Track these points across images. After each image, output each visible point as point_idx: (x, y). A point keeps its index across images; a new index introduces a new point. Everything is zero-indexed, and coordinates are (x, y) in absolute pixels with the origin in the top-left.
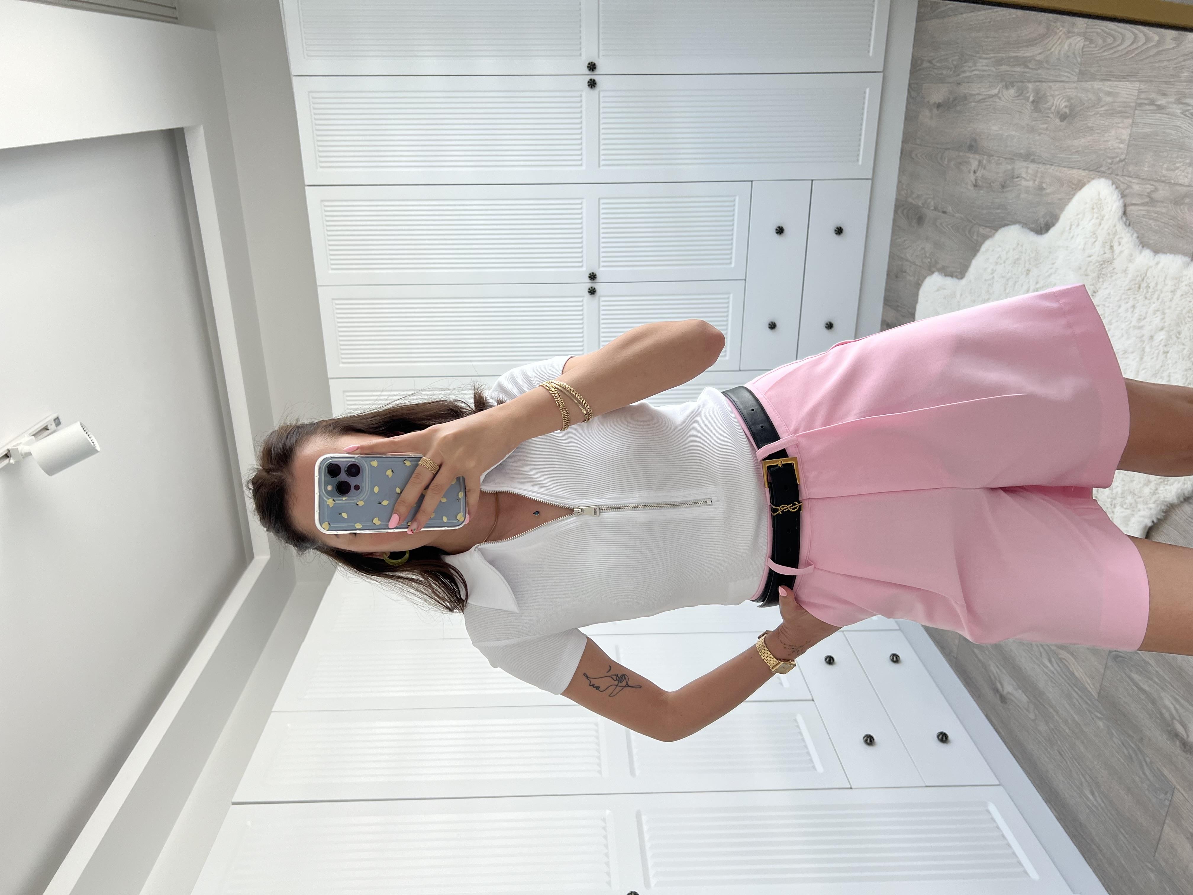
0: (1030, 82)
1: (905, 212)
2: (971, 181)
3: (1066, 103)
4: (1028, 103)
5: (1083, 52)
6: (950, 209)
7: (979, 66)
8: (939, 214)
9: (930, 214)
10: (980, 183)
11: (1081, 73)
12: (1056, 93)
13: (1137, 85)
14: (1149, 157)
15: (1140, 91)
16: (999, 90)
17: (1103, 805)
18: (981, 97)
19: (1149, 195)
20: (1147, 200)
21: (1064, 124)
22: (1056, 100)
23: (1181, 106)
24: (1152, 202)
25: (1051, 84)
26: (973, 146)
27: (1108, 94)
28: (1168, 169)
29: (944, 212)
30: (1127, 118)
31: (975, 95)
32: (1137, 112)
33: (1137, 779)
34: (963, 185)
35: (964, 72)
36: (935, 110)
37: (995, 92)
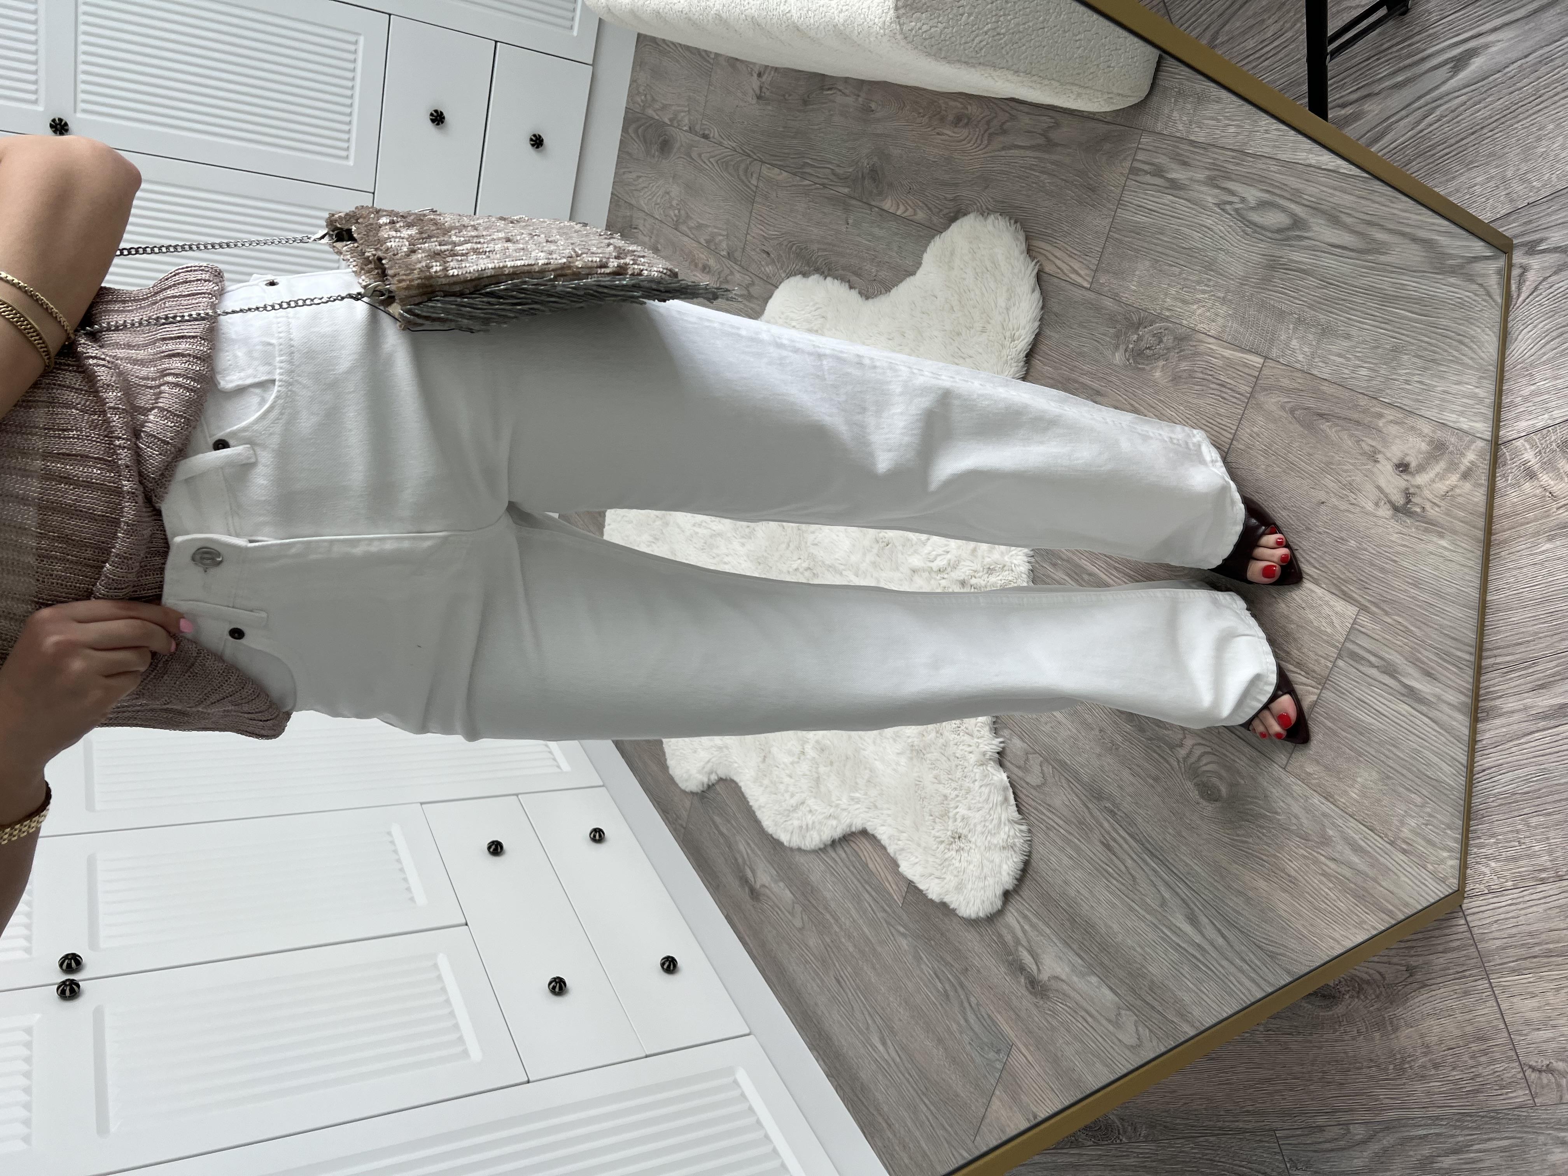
1: (641, 130)
2: (754, 91)
6: (714, 133)
8: (697, 138)
9: (682, 137)
10: (768, 93)
17: (898, 1059)
19: (1044, 135)
20: (1041, 141)
24: (1050, 145)
29: (705, 137)
33: (955, 1027)
34: (739, 94)
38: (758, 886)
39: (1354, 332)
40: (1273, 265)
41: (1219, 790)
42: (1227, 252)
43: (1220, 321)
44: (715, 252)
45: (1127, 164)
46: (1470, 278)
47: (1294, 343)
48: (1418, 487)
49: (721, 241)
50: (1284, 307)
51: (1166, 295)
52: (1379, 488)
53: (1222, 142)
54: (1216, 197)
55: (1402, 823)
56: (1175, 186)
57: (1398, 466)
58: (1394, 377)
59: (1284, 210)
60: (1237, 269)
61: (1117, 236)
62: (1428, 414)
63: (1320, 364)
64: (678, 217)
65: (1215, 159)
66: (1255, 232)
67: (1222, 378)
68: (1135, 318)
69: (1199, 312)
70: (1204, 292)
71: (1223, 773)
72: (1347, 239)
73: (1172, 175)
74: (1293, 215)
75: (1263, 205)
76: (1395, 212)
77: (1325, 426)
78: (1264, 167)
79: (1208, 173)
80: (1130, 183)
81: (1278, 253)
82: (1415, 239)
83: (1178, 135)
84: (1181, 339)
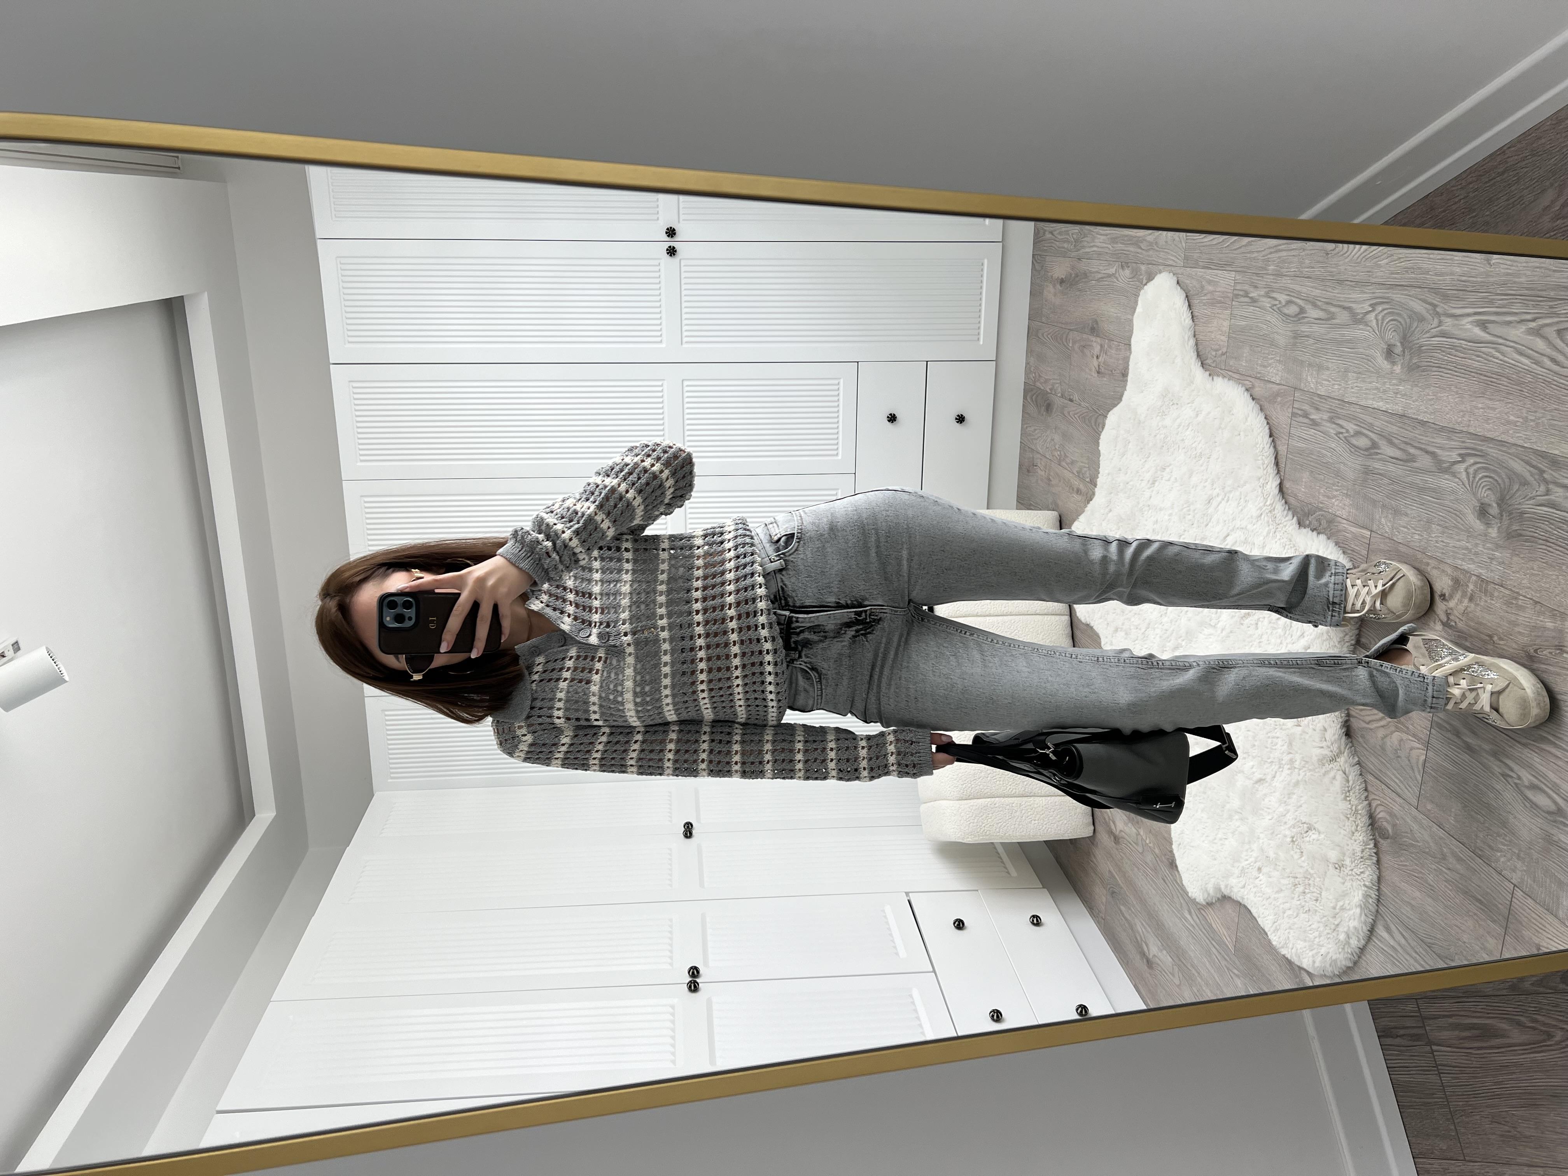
0: (1142, 263)
1: (1034, 397)
2: (1095, 367)
6: (1076, 397)
7: (1097, 242)
8: (1066, 401)
9: (1058, 401)
10: (1103, 370)
11: (1186, 258)
13: (1233, 274)
14: (1246, 351)
15: (1236, 282)
16: (1116, 270)
18: (1100, 276)
23: (1269, 299)
26: (1094, 329)
27: (1210, 282)
28: (1261, 366)
29: (1071, 400)
30: (1226, 309)
31: (1094, 273)
32: (1234, 303)
34: (1087, 370)
35: (1083, 247)
36: (1058, 286)
37: (1112, 271)
38: (1151, 957)
39: (1409, 512)
40: (1367, 471)
41: (1388, 831)
42: (1345, 464)
43: (1347, 509)
44: (1083, 479)
45: (1290, 410)
46: (1454, 475)
47: (1383, 520)
48: (1451, 609)
49: (1086, 472)
50: (1375, 497)
51: (1319, 493)
53: (1333, 395)
54: (1333, 429)
55: (1476, 836)
56: (1315, 424)
58: (1430, 539)
59: (1367, 436)
60: (1351, 475)
61: (1291, 457)
62: (1448, 561)
63: (1396, 533)
64: (1060, 456)
65: (1331, 406)
66: (1356, 451)
67: (1352, 546)
68: (1306, 510)
69: (1336, 504)
70: (1337, 490)
71: (1388, 818)
72: (1398, 454)
73: (1312, 417)
74: (1371, 440)
75: (1358, 434)
76: (1417, 436)
78: (1354, 410)
79: (1329, 414)
80: (1293, 422)
81: (1368, 464)
82: (1427, 452)
83: (1312, 391)
84: (1330, 522)
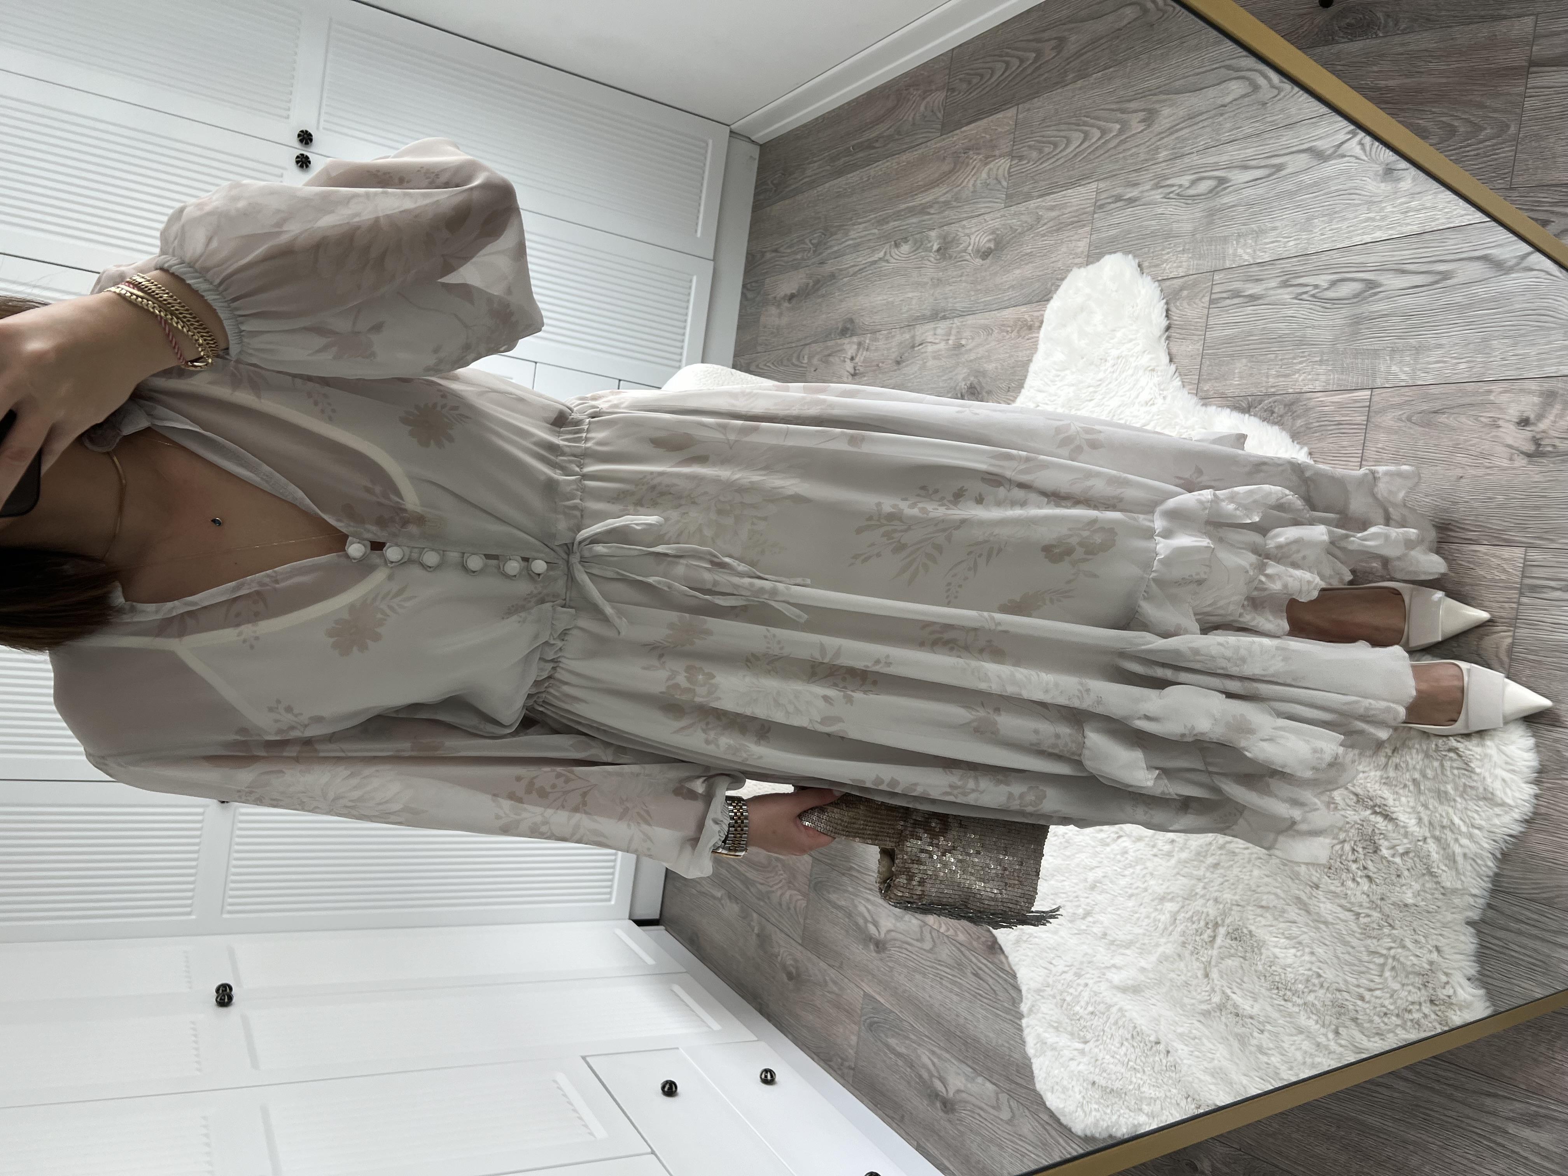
0: (930, 230)
2: (848, 372)
3: (991, 237)
4: (931, 254)
5: (1009, 173)
7: (853, 234)
10: (862, 369)
11: (1009, 197)
12: (973, 230)
13: (1094, 186)
15: (1098, 192)
16: (885, 253)
18: (857, 268)
21: (988, 261)
22: (973, 237)
23: (1160, 190)
25: (964, 223)
26: (847, 329)
27: (1052, 208)
30: (1084, 226)
31: (847, 268)
32: (1096, 216)
35: (831, 247)
36: (786, 304)
37: (881, 254)
40: (1358, 320)
43: (1323, 378)
45: (1207, 299)
47: (1394, 368)
48: (1543, 431)
50: (1374, 347)
51: (1267, 377)
52: (1510, 446)
53: (1285, 255)
54: (1292, 292)
56: (1253, 298)
57: (1519, 424)
58: (1492, 359)
59: (1356, 280)
60: (1326, 335)
61: (1211, 352)
62: (1530, 375)
63: (1423, 375)
65: (1282, 268)
66: (1335, 304)
67: (1337, 419)
68: (1244, 404)
69: (1302, 378)
70: (1301, 363)
72: (1417, 280)
73: (1250, 292)
75: (1335, 284)
77: (1442, 418)
79: (1281, 279)
80: (1212, 311)
81: (1360, 311)
82: (1474, 258)
83: (1244, 263)
84: (1289, 406)
